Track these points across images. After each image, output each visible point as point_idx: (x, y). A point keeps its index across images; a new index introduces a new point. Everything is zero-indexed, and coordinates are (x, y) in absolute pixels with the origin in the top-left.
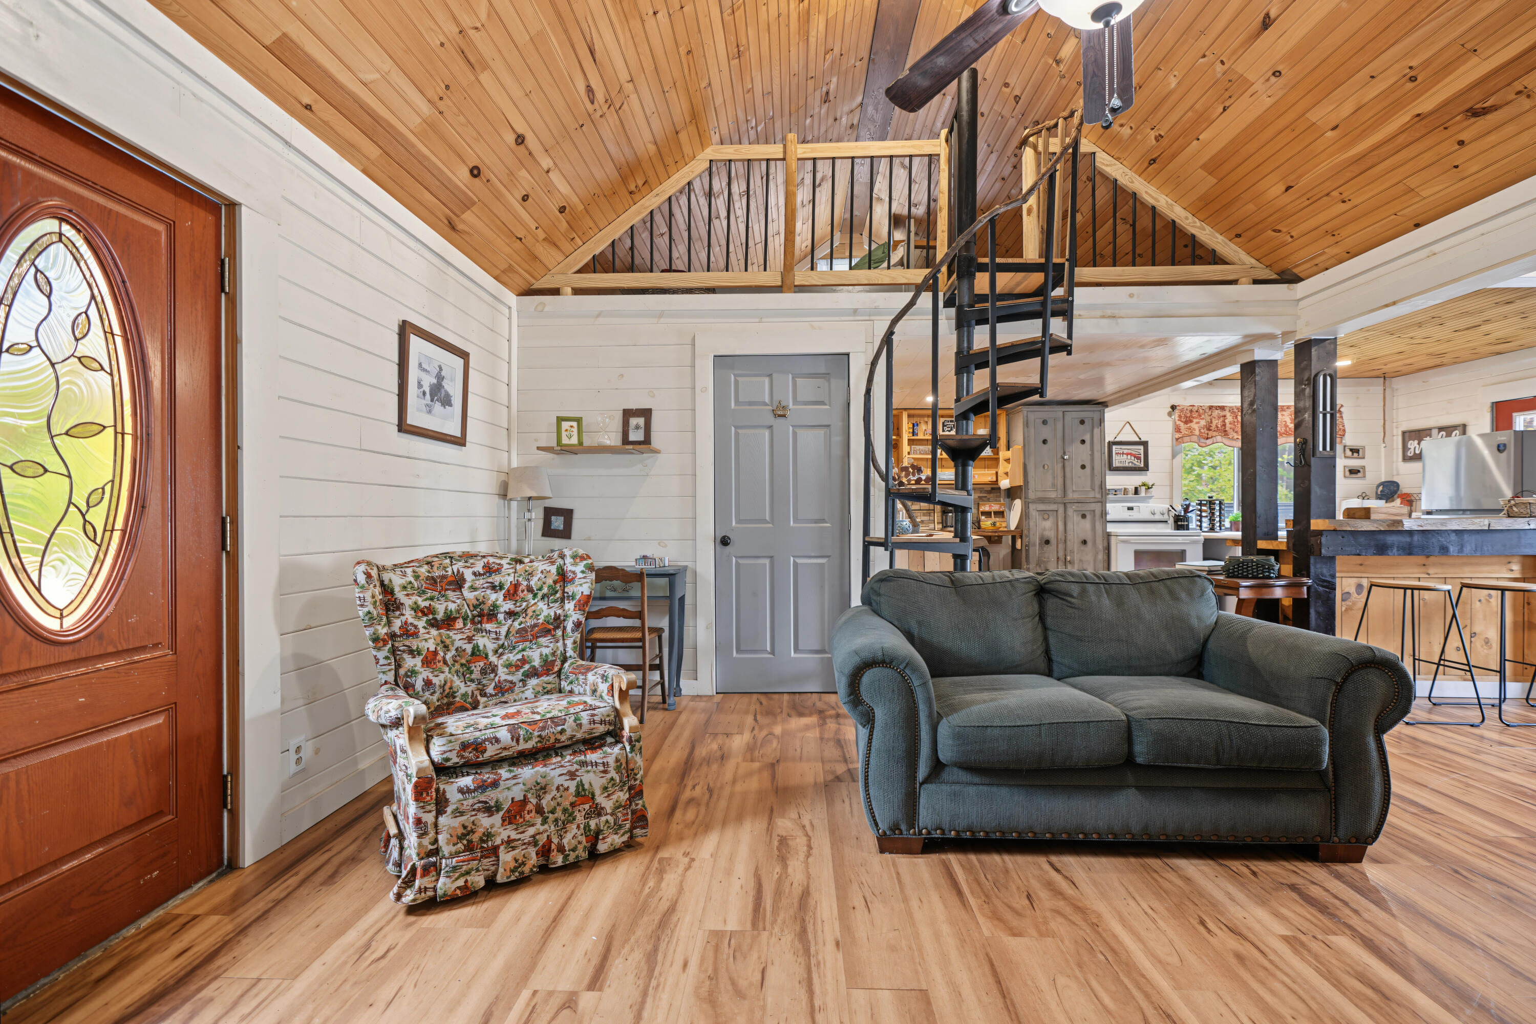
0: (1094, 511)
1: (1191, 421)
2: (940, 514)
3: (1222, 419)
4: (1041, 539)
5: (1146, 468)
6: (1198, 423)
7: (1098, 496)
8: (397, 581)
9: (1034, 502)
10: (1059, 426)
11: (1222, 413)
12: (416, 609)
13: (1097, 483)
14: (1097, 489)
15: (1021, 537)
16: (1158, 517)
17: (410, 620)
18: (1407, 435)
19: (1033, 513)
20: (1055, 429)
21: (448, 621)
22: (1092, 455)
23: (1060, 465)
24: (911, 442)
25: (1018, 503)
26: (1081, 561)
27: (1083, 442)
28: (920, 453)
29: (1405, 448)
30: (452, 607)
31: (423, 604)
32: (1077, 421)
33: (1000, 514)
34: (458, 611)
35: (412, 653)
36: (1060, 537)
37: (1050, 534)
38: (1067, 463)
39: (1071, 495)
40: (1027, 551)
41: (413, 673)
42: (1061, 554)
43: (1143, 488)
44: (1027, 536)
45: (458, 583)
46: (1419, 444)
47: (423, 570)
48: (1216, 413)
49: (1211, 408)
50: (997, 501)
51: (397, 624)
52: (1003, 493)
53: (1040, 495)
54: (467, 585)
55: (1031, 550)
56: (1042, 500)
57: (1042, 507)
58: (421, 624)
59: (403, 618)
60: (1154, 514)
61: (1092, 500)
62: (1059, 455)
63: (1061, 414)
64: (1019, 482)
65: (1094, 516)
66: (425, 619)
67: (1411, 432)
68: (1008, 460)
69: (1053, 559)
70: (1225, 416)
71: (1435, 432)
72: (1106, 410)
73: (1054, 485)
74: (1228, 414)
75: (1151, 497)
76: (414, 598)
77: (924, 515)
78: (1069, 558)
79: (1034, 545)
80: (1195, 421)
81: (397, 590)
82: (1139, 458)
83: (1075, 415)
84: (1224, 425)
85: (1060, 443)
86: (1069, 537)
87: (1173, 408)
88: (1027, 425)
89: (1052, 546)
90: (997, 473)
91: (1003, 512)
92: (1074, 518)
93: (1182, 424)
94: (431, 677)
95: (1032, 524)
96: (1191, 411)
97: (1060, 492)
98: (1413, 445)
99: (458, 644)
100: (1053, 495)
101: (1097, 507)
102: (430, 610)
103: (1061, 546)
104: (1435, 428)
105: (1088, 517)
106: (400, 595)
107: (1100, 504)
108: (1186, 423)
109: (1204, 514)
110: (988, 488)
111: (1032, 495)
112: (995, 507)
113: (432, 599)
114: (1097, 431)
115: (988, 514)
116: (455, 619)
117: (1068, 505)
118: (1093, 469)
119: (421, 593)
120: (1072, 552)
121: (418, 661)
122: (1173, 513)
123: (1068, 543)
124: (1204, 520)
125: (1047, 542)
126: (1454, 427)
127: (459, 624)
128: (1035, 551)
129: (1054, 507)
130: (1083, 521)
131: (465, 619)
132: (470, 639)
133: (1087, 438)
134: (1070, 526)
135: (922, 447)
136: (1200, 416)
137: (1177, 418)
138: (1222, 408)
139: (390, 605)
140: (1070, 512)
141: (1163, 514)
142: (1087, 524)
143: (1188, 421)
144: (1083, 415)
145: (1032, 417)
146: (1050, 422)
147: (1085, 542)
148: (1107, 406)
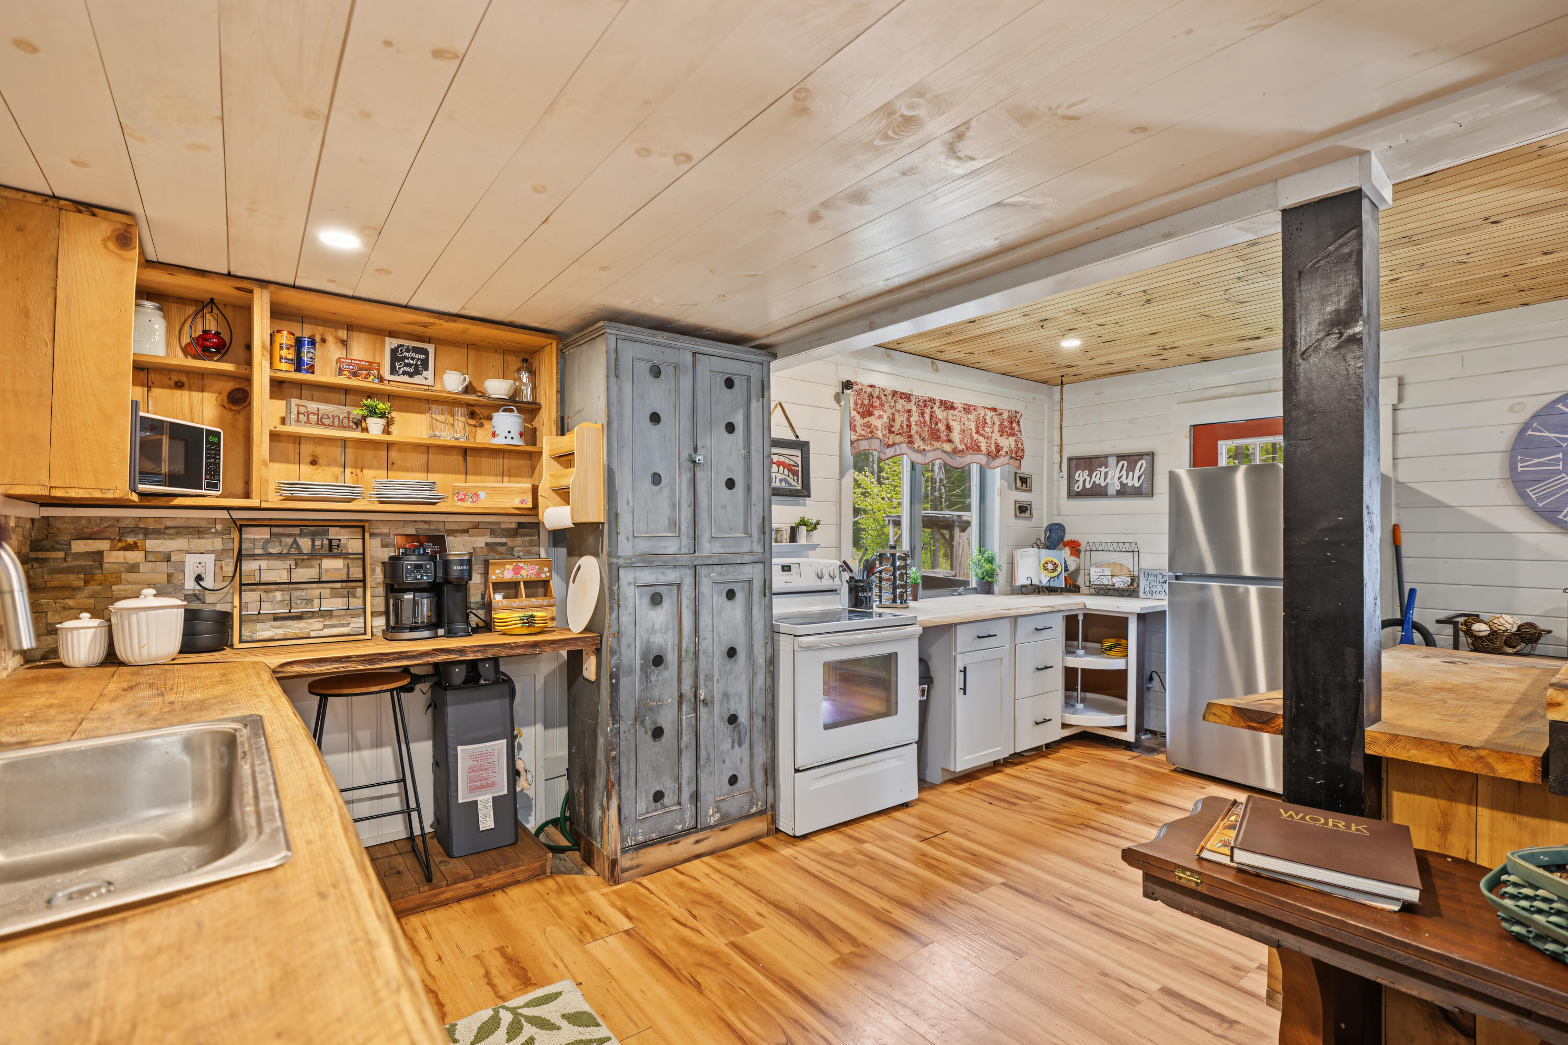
0: (750, 582)
1: (870, 414)
2: (381, 591)
3: (906, 415)
4: (644, 656)
5: (805, 492)
6: (880, 417)
7: (758, 549)
9: (631, 566)
10: (686, 382)
11: (908, 407)
13: (756, 521)
14: (756, 533)
15: (598, 652)
16: (826, 583)
18: (1074, 462)
19: (628, 592)
20: (677, 391)
22: (747, 458)
23: (687, 476)
24: (278, 387)
25: (589, 566)
26: (726, 695)
27: (730, 428)
28: (320, 423)
29: (1071, 480)
32: (720, 381)
33: (539, 587)
36: (684, 646)
37: (664, 641)
38: (700, 474)
39: (707, 547)
40: (614, 688)
42: (687, 687)
43: (803, 529)
44: (613, 652)
46: (1090, 475)
48: (901, 404)
49: (894, 394)
50: (531, 554)
52: (544, 537)
53: (643, 546)
55: (624, 682)
56: (648, 560)
57: (647, 576)
60: (820, 577)
61: (747, 558)
62: (685, 455)
63: (689, 356)
64: (595, 513)
65: (750, 593)
67: (1078, 459)
68: (566, 459)
69: (670, 699)
70: (909, 411)
71: (1112, 461)
72: (774, 364)
73: (673, 524)
74: (914, 409)
75: (814, 547)
77: (335, 595)
78: (702, 695)
79: (631, 671)
80: (877, 413)
82: (795, 473)
83: (718, 364)
84: (909, 426)
85: (686, 423)
86: (704, 645)
87: (847, 385)
88: (614, 370)
89: (669, 672)
90: (535, 490)
91: (546, 583)
92: (712, 596)
93: (858, 417)
95: (625, 619)
96: (871, 396)
97: (686, 541)
98: (1081, 476)
100: (671, 547)
101: (754, 573)
103: (687, 667)
104: (1112, 455)
105: (740, 596)
107: (760, 566)
108: (863, 416)
109: (885, 575)
110: (511, 523)
111: (625, 548)
112: (528, 572)
114: (755, 406)
115: (510, 588)
117: (703, 571)
118: (748, 489)
120: (710, 678)
122: (846, 576)
123: (702, 657)
124: (884, 584)
125: (658, 661)
126: (1141, 456)
128: (631, 687)
129: (672, 576)
130: (729, 604)
133: (738, 420)
134: (705, 618)
135: (324, 408)
136: (882, 405)
137: (852, 406)
138: (907, 397)
140: (706, 587)
141: (833, 578)
142: (735, 610)
143: (867, 412)
144: (734, 368)
145: (628, 352)
146: (667, 371)
147: (732, 653)
148: (775, 356)
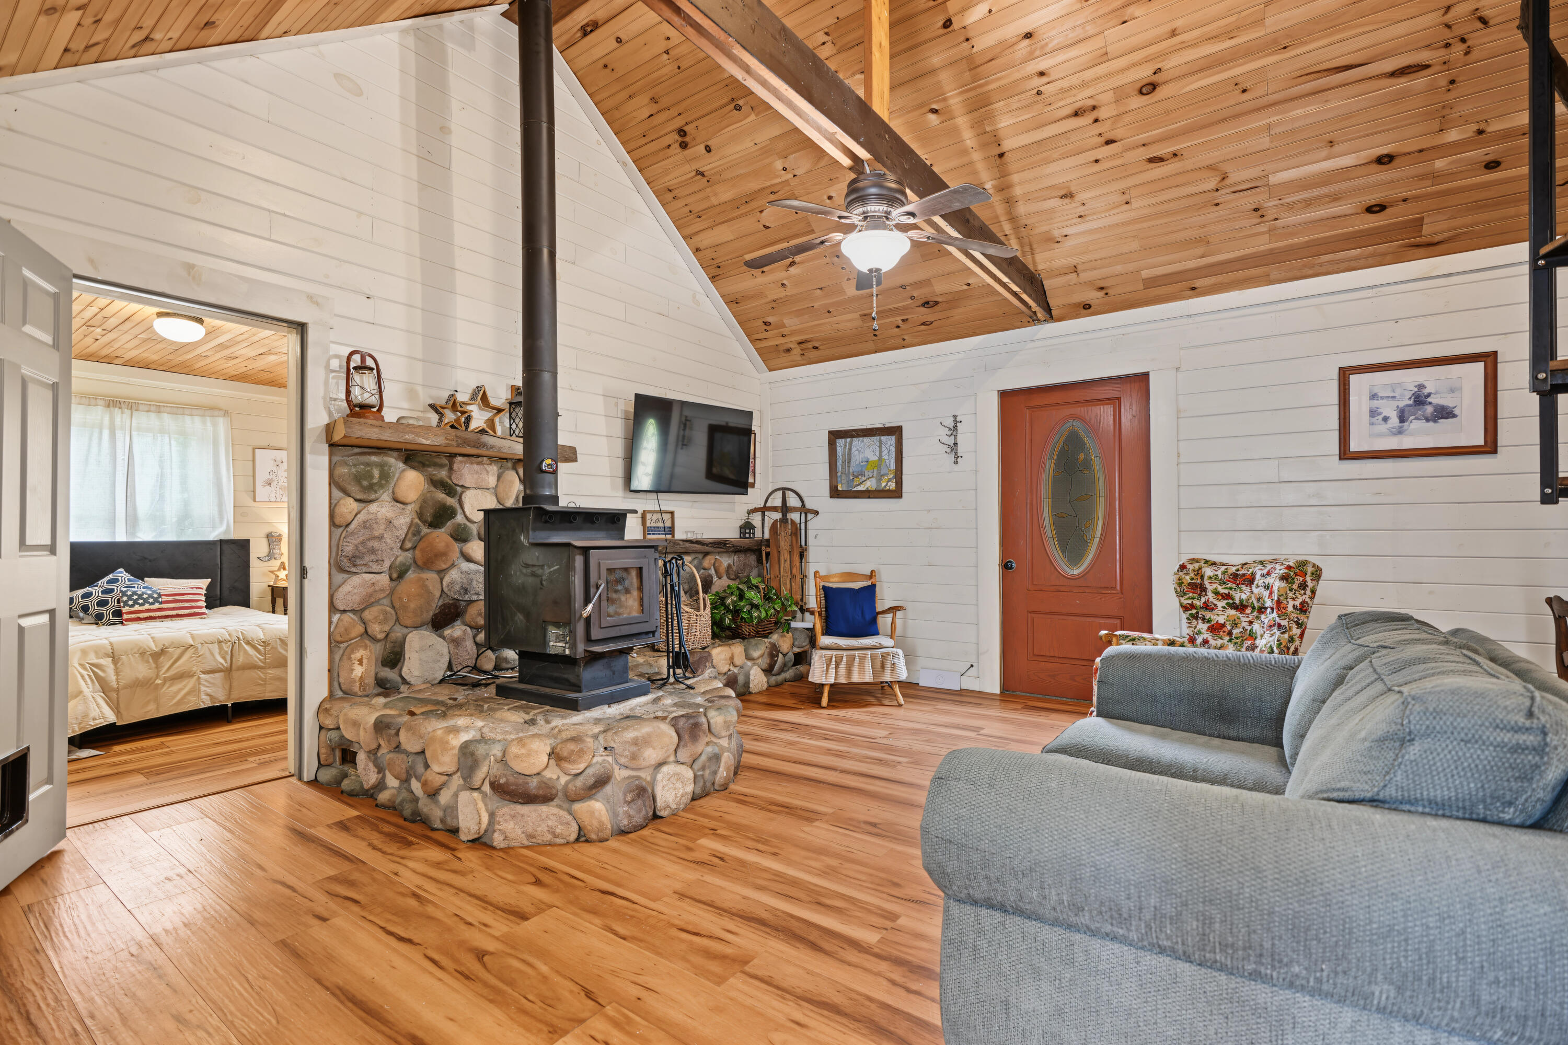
8: (1208, 572)
12: (1216, 593)
17: (1211, 600)
21: (1241, 607)
30: (1244, 597)
31: (1221, 589)
34: (1247, 600)
35: (1203, 619)
41: (1199, 632)
45: (1251, 580)
47: (1233, 569)
51: (1203, 600)
54: (1256, 583)
58: (1221, 604)
59: (1207, 597)
66: (1226, 601)
76: (1215, 586)
81: (1206, 578)
94: (1210, 638)
99: (1244, 624)
102: (1227, 596)
106: (1207, 583)
113: (1230, 588)
116: (1246, 607)
119: (1222, 583)
121: (1205, 626)
127: (1249, 610)
131: (1253, 608)
132: (1251, 623)
139: (1199, 588)
